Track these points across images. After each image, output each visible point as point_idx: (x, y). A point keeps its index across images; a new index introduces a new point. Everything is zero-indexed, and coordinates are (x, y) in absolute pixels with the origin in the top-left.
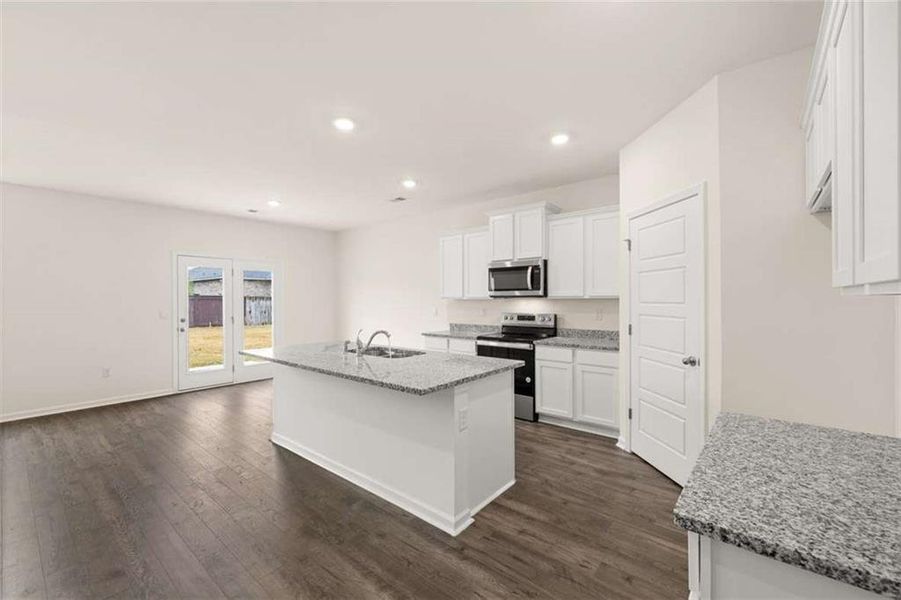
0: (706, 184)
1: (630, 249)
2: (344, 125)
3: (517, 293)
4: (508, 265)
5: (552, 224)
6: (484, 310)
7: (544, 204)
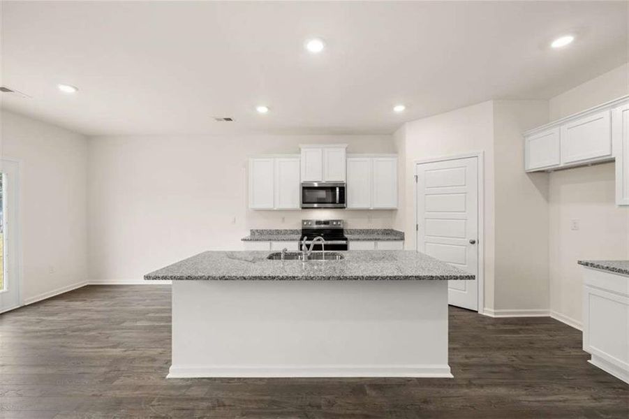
0: (484, 152)
1: (417, 181)
2: (315, 46)
3: (316, 205)
4: (316, 185)
5: (349, 159)
6: (283, 219)
7: (346, 145)
